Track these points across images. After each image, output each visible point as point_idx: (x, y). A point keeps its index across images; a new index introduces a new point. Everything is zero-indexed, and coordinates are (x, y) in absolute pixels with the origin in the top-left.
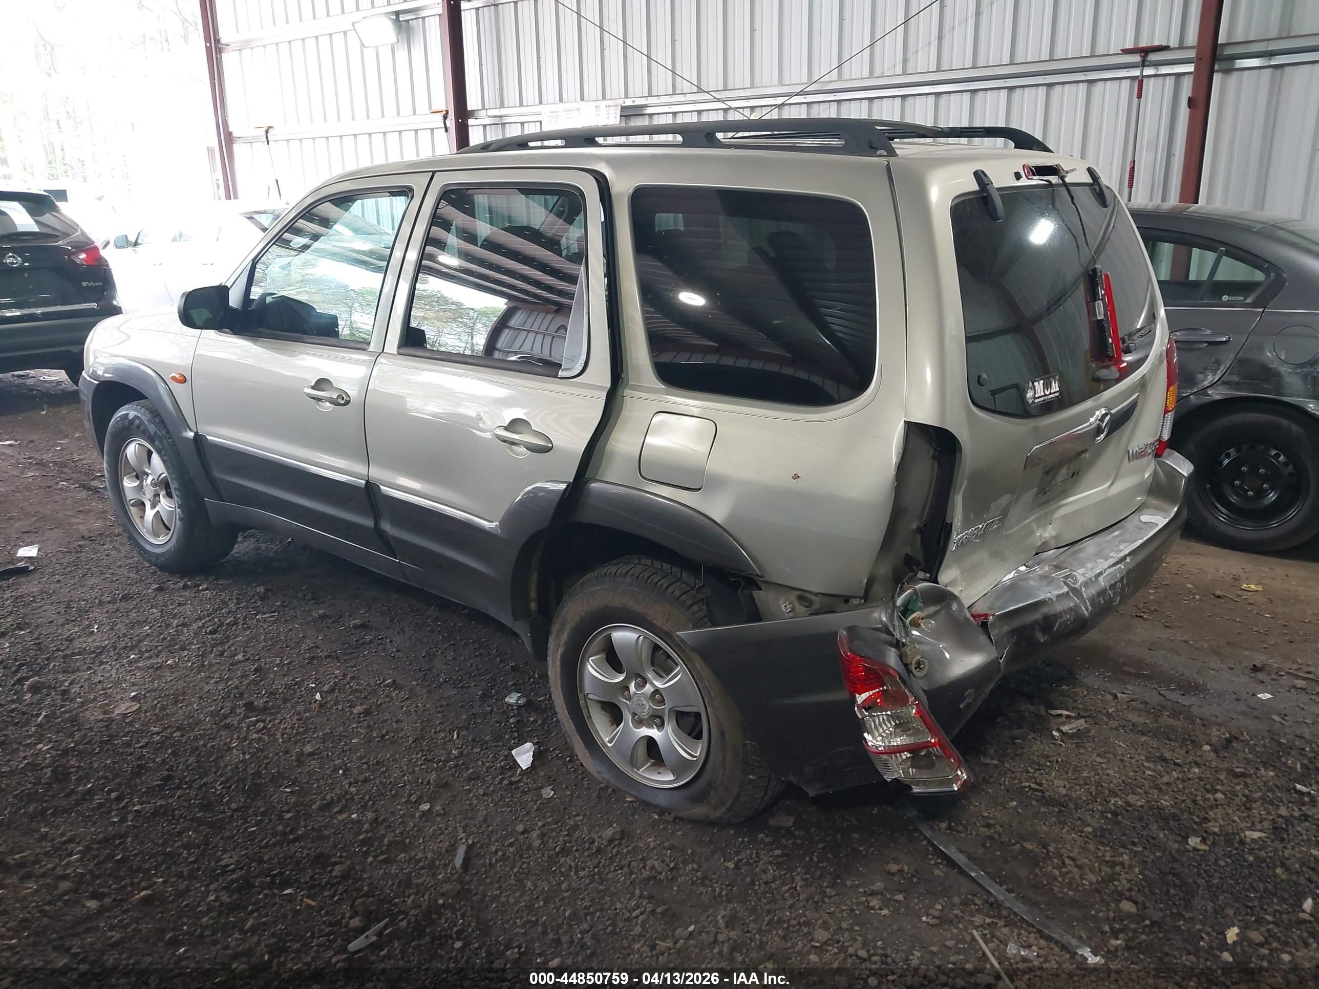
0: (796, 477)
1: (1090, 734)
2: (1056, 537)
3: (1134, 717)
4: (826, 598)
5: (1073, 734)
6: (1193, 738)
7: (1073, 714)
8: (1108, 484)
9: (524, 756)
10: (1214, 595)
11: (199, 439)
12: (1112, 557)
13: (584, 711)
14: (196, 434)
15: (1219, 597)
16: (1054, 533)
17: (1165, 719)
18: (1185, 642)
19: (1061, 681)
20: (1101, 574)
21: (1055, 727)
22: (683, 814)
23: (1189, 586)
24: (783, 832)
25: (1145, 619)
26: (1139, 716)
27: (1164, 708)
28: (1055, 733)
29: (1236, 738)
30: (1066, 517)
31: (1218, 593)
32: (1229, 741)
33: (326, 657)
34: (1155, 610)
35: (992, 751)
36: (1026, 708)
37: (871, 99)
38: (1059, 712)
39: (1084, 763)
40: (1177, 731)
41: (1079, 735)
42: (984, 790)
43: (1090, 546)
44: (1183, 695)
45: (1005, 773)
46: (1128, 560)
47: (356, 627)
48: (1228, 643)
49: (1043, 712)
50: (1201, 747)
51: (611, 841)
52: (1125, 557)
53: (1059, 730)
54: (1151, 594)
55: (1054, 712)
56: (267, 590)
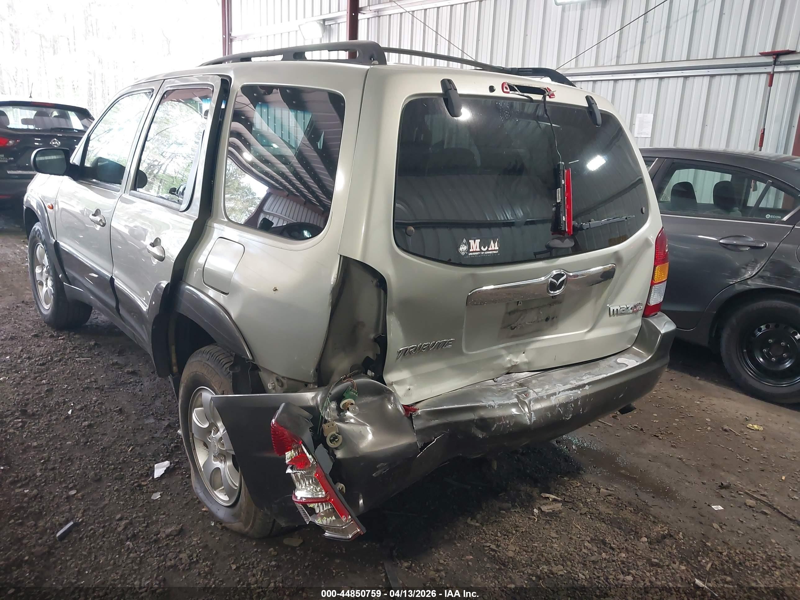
0: (276, 290)
1: (560, 515)
2: (528, 363)
3: (602, 508)
4: (292, 382)
5: (548, 513)
6: (638, 530)
7: (559, 499)
8: (586, 330)
9: (159, 470)
10: (722, 428)
11: (56, 244)
12: (571, 384)
13: (192, 444)
14: (56, 241)
15: (726, 430)
16: (526, 360)
17: (627, 514)
18: (680, 459)
19: (567, 474)
20: (555, 394)
21: (537, 506)
22: (228, 525)
23: (708, 420)
24: (289, 549)
25: (660, 439)
26: (608, 507)
27: (631, 504)
28: (536, 511)
29: (671, 536)
30: (539, 350)
31: (726, 427)
32: (664, 537)
33: (96, 388)
34: (671, 434)
35: (478, 516)
36: (525, 488)
37: (595, 81)
38: (547, 495)
39: (540, 536)
40: (629, 523)
41: (553, 515)
42: (455, 544)
43: (556, 374)
44: (653, 497)
45: (480, 533)
46: (587, 387)
47: (128, 373)
48: (713, 465)
49: (535, 494)
50: (641, 537)
51: (168, 536)
52: (584, 385)
53: (539, 509)
54: (675, 422)
55: (544, 495)
56: (96, 344)
